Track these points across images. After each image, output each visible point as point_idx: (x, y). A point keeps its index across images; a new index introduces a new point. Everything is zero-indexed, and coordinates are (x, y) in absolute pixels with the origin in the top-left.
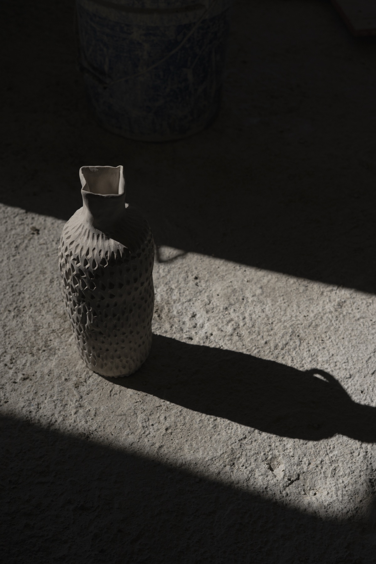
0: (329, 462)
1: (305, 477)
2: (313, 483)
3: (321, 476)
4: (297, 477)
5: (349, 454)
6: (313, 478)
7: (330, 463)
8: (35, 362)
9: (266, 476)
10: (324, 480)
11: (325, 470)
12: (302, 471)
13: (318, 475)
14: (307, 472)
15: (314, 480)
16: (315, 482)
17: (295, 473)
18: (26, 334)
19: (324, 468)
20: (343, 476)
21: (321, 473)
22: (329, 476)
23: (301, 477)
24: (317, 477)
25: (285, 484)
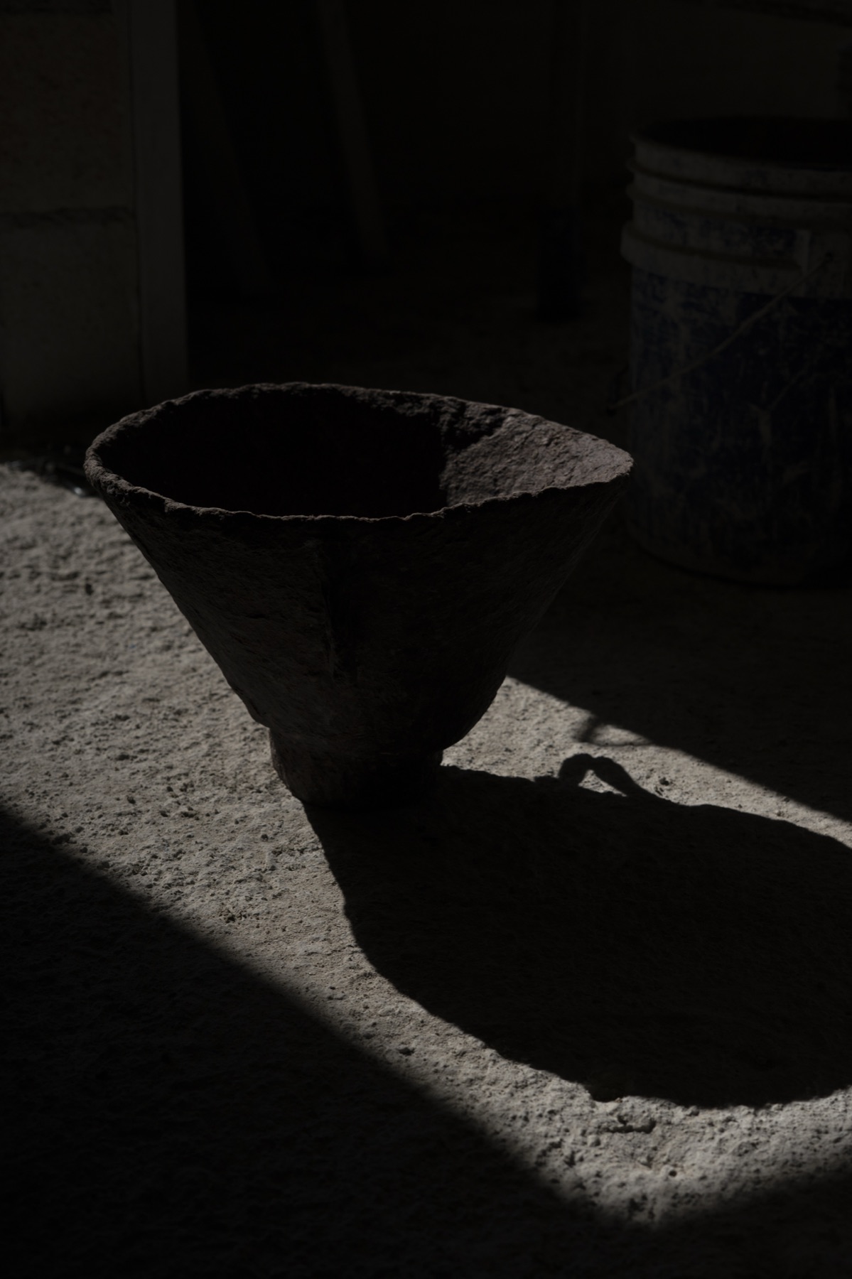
0: (749, 1126)
1: (668, 1134)
2: (682, 1152)
3: (707, 1145)
4: (647, 1124)
5: (812, 1130)
6: (686, 1141)
7: (750, 1129)
8: (228, 800)
9: (569, 1095)
10: (713, 1155)
11: (729, 1137)
12: (664, 1119)
13: (704, 1141)
14: (678, 1125)
15: (687, 1147)
16: (686, 1152)
17: (645, 1115)
18: (247, 764)
19: (726, 1134)
20: (766, 1164)
21: (713, 1138)
22: (731, 1150)
23: (658, 1130)
24: (699, 1144)
25: (605, 1125)
